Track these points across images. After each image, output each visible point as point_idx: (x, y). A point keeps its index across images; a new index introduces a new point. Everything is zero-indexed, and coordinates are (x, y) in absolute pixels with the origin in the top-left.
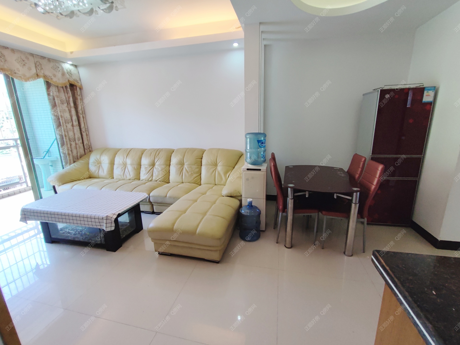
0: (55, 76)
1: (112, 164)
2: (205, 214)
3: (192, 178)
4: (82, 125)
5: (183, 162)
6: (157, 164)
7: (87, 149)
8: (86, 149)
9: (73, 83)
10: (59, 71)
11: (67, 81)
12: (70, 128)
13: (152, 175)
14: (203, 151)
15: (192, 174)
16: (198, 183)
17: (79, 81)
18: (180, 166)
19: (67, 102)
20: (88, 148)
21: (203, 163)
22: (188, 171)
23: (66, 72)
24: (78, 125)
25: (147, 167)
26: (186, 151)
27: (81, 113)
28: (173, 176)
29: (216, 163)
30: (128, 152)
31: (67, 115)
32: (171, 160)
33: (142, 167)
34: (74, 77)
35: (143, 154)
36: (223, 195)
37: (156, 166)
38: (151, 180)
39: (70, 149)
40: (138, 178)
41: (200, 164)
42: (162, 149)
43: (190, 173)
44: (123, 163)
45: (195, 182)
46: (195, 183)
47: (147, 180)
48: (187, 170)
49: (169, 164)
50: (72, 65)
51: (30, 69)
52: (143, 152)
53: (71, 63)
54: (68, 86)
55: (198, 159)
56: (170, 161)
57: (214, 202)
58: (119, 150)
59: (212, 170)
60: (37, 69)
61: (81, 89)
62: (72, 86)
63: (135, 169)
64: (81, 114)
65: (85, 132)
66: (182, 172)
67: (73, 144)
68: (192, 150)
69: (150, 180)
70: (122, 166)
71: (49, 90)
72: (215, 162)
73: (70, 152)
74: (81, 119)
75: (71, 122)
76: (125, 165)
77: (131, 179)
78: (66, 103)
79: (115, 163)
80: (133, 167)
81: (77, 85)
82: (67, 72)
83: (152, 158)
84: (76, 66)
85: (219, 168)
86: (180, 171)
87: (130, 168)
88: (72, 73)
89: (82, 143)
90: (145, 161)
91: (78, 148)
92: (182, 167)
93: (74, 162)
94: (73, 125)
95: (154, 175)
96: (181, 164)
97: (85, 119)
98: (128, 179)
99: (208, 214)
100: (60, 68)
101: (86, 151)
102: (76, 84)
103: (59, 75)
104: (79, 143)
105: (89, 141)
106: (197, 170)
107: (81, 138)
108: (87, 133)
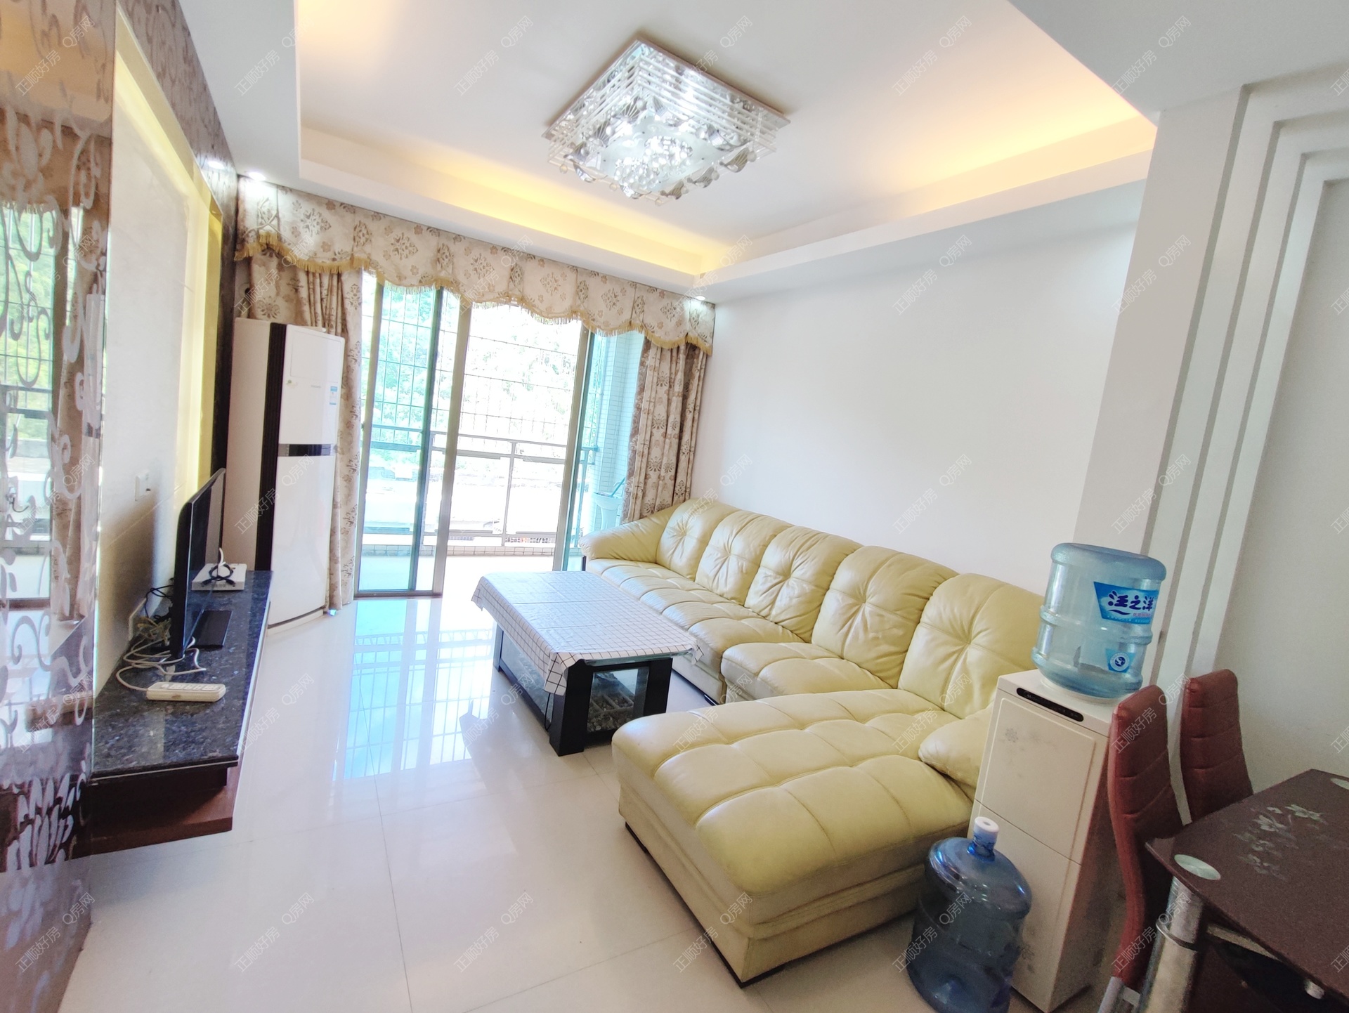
0: (661, 325)
1: (704, 542)
2: (777, 779)
3: (873, 654)
4: (686, 437)
5: (862, 592)
6: (796, 574)
7: (679, 494)
8: (677, 494)
9: (694, 342)
10: (674, 315)
11: (682, 336)
12: (658, 441)
13: (773, 602)
14: (942, 575)
15: (876, 638)
16: (890, 678)
17: (709, 339)
18: (851, 601)
19: (670, 382)
20: (683, 492)
21: (924, 618)
22: (869, 626)
23: (687, 316)
24: (676, 436)
25: (770, 574)
26: (887, 560)
27: (692, 410)
28: (824, 627)
29: (966, 628)
30: (748, 520)
31: (661, 411)
32: (835, 574)
33: (760, 570)
34: (701, 329)
35: (776, 536)
36: (921, 755)
37: (791, 581)
38: (767, 616)
39: (642, 485)
40: (740, 598)
41: (915, 617)
42: (827, 536)
43: (871, 635)
44: (725, 546)
45: (877, 672)
46: (878, 675)
47: (757, 611)
48: (868, 623)
49: (825, 586)
50: (706, 303)
51: (620, 312)
52: (779, 529)
53: (703, 298)
54: (683, 348)
55: (913, 597)
56: (833, 578)
57: (853, 762)
58: (733, 511)
59: (942, 651)
60: (634, 312)
61: (707, 356)
62: (692, 349)
63: (742, 571)
64: (690, 412)
65: (686, 453)
66: (851, 620)
67: (653, 476)
68: (906, 563)
69: (763, 613)
70: (719, 555)
71: (646, 355)
72: (962, 627)
73: (640, 494)
74: (688, 423)
75: (665, 428)
76: (726, 552)
77: (725, 596)
78: (668, 385)
79: (710, 543)
80: (740, 564)
81: (701, 347)
82: (690, 320)
83: (788, 553)
84: (713, 306)
85: (973, 654)
86: (848, 617)
87: (733, 565)
88: (700, 320)
89: (673, 478)
90: (773, 558)
91: (660, 489)
92: (857, 605)
93: (641, 517)
94: (665, 435)
95: (778, 603)
96: (857, 596)
97: (695, 425)
98: (718, 592)
99: (787, 785)
100: (678, 309)
101: (676, 498)
102: (700, 343)
103: (670, 324)
104: (667, 478)
105: (689, 475)
106: (900, 632)
107: (675, 466)
108: (691, 458)
